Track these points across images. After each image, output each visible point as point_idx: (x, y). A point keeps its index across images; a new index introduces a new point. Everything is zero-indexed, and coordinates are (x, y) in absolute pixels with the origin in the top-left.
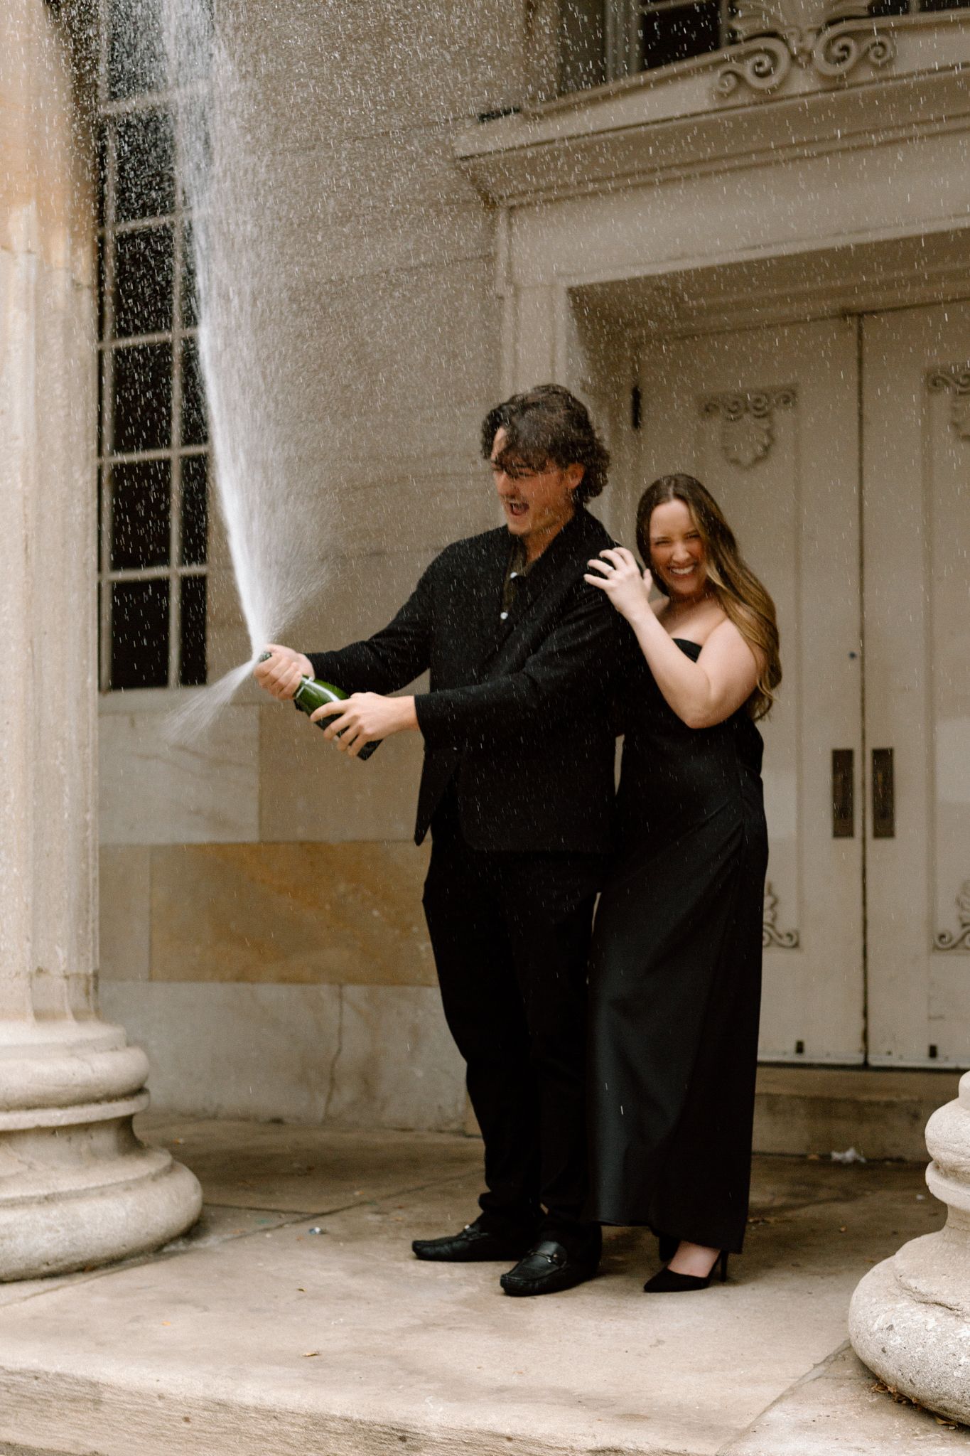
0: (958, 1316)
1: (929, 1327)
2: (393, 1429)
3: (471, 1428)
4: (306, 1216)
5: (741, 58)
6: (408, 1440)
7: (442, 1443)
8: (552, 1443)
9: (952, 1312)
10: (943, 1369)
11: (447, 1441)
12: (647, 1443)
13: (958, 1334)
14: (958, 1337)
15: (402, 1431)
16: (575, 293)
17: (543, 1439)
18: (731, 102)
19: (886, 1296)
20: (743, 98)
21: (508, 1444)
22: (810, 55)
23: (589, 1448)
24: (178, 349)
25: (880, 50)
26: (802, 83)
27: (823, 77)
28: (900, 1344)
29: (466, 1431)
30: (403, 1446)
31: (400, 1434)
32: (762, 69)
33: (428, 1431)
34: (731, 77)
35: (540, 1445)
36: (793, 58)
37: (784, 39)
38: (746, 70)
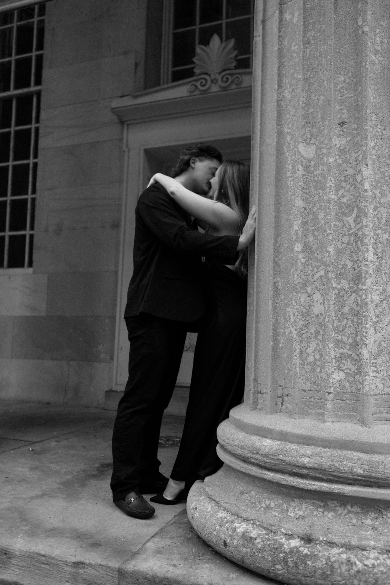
0: (219, 506)
1: (208, 510)
2: (2, 550)
3: (30, 551)
4: (31, 443)
5: (196, 81)
6: (8, 554)
7: (19, 556)
8: (59, 558)
9: (218, 504)
10: (210, 530)
11: (21, 556)
12: (94, 561)
13: (217, 515)
14: (217, 516)
15: (6, 551)
16: (146, 150)
17: (56, 557)
18: (194, 94)
19: (198, 492)
20: (197, 92)
21: (43, 558)
22: (217, 80)
23: (72, 561)
24: (31, 166)
25: (237, 79)
26: (215, 89)
27: (221, 87)
28: (198, 516)
29: (29, 552)
30: (6, 557)
31: (5, 552)
32: (202, 84)
33: (15, 551)
34: (193, 86)
35: (55, 559)
36: (212, 81)
37: (209, 75)
38: (198, 84)
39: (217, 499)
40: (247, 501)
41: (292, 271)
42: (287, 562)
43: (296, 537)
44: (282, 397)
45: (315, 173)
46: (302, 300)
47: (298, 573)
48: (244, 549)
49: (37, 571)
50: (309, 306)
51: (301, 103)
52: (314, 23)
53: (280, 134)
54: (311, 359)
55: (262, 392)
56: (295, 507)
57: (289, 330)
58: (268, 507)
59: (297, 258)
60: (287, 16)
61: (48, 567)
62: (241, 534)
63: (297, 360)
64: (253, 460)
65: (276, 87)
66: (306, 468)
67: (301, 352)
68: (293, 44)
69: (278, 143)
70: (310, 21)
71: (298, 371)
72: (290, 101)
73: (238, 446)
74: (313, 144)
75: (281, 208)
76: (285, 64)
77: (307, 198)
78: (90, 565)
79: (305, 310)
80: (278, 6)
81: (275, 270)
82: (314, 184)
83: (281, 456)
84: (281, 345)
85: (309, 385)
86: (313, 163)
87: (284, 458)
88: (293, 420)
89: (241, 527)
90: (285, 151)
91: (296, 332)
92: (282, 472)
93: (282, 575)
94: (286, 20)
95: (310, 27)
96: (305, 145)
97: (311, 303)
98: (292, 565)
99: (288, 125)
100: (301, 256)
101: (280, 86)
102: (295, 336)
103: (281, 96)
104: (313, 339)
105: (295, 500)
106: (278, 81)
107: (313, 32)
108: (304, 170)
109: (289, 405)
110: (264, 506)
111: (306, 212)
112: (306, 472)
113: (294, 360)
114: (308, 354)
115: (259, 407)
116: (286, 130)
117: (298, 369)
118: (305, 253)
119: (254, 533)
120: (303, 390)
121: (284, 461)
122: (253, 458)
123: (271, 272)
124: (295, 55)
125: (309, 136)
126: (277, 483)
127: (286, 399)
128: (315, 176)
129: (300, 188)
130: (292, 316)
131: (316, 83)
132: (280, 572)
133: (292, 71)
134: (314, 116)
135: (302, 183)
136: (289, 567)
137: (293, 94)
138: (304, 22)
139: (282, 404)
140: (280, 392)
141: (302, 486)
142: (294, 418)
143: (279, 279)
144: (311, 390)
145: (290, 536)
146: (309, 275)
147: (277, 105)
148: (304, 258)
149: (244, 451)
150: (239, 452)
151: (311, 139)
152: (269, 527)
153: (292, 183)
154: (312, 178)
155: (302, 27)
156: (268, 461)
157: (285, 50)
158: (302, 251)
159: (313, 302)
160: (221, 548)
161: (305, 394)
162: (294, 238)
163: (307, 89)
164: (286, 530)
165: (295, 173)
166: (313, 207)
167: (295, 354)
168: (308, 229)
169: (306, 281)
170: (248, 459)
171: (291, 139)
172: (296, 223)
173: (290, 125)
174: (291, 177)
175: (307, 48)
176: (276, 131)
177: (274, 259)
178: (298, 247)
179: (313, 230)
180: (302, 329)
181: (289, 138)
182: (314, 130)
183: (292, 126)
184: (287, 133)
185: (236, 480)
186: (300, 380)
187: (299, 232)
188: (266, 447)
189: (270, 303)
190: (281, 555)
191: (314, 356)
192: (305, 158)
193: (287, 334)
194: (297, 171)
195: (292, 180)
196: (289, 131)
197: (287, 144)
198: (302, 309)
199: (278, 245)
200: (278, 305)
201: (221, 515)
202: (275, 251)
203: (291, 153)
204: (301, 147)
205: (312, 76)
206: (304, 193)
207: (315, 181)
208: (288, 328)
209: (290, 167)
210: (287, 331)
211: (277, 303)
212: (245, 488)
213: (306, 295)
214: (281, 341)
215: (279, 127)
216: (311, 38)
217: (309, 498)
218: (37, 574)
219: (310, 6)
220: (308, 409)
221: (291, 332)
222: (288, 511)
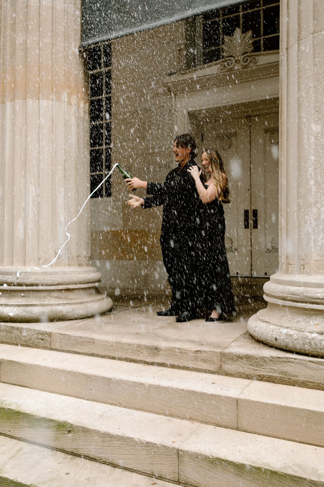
0: (270, 324)
1: (264, 326)
2: (154, 347)
5: (224, 62)
6: (158, 349)
9: (268, 323)
11: (165, 349)
12: (207, 349)
14: (269, 328)
15: (156, 348)
16: (189, 113)
18: (222, 71)
19: (255, 321)
20: (225, 70)
21: (178, 350)
22: (240, 61)
23: (194, 350)
25: (254, 59)
26: (238, 67)
27: (242, 66)
29: (169, 347)
30: (157, 351)
32: (229, 64)
33: (162, 348)
34: (222, 66)
35: (184, 350)
36: (236, 61)
37: (234, 57)
38: (226, 64)
39: (268, 321)
40: (286, 320)
41: (308, 196)
42: (311, 343)
43: (315, 332)
44: (303, 265)
45: (321, 140)
46: (315, 211)
47: (317, 348)
48: (287, 340)
49: (175, 357)
50: (318, 215)
51: (312, 100)
52: (319, 53)
53: (299, 118)
54: (320, 243)
55: (291, 264)
56: (313, 320)
57: (307, 228)
58: (298, 321)
59: (311, 189)
60: (303, 48)
61: (181, 354)
62: (285, 334)
63: (312, 244)
64: (289, 298)
65: (297, 90)
66: (319, 299)
67: (315, 240)
68: (307, 65)
69: (299, 123)
70: (317, 52)
71: (313, 250)
72: (305, 98)
73: (279, 292)
74: (319, 124)
75: (301, 160)
76: (302, 76)
77: (316, 155)
78: (205, 351)
79: (316, 217)
80: (297, 41)
81: (298, 195)
82: (321, 147)
83: (305, 294)
84: (302, 237)
85: (319, 257)
86: (320, 135)
87: (307, 295)
88: (310, 276)
89: (285, 331)
90: (303, 128)
91: (311, 229)
92: (306, 302)
93: (309, 350)
94: (302, 50)
95: (317, 56)
96: (315, 124)
97: (320, 213)
98: (314, 345)
99: (304, 112)
100: (313, 187)
101: (299, 90)
102: (311, 231)
103: (300, 95)
104: (321, 233)
105: (313, 316)
106: (298, 87)
107: (319, 59)
108: (315, 139)
109: (307, 269)
110: (296, 321)
111: (316, 163)
112: (319, 301)
113: (310, 245)
114: (318, 241)
115: (289, 272)
116: (303, 115)
117: (313, 249)
118: (316, 186)
119: (292, 333)
120: (316, 261)
121: (307, 296)
122: (289, 297)
123: (296, 197)
124: (308, 71)
125: (317, 119)
126: (303, 308)
127: (305, 266)
128: (321, 142)
129: (312, 149)
130: (309, 220)
131: (321, 89)
132: (307, 349)
133: (306, 81)
134: (320, 107)
135: (314, 146)
136: (312, 345)
137: (307, 94)
138: (313, 53)
139: (304, 269)
140: (302, 262)
141: (317, 308)
142: (311, 275)
143: (300, 200)
144: (320, 260)
145: (311, 332)
146: (318, 197)
147: (298, 101)
148: (315, 188)
149: (283, 294)
150: (281, 295)
151: (318, 121)
152: (300, 329)
153: (307, 146)
154: (319, 143)
155: (312, 56)
156: (298, 297)
157: (301, 68)
158: (314, 185)
159: (321, 213)
160: (274, 342)
161: (317, 262)
162: (309, 177)
163: (315, 92)
164: (309, 330)
165: (309, 140)
166: (320, 160)
167: (311, 241)
168: (317, 172)
169: (317, 201)
170: (286, 297)
171: (307, 121)
172: (310, 169)
173: (305, 113)
174: (307, 142)
175: (315, 68)
176: (297, 116)
177: (297, 189)
178: (312, 182)
179: (320, 173)
180: (315, 227)
181: (305, 120)
182: (320, 116)
183: (307, 113)
184: (304, 117)
185: (278, 311)
186: (314, 255)
187: (312, 174)
188: (296, 290)
189: (295, 214)
190: (308, 340)
191: (322, 242)
192: (315, 132)
193: (306, 231)
194: (311, 140)
195: (308, 144)
196: (305, 116)
197: (304, 123)
198: (314, 216)
199: (299, 181)
200: (300, 215)
201: (272, 327)
202: (298, 185)
203: (307, 129)
204: (313, 126)
205: (318, 84)
206: (315, 152)
207: (321, 145)
208: (306, 227)
209: (306, 137)
210: (306, 229)
211: (299, 214)
212: (284, 314)
213: (317, 209)
214: (302, 235)
215: (299, 113)
216: (317, 62)
217: (321, 315)
218: (175, 358)
219: (316, 43)
220: (319, 271)
221: (308, 229)
222: (309, 322)
